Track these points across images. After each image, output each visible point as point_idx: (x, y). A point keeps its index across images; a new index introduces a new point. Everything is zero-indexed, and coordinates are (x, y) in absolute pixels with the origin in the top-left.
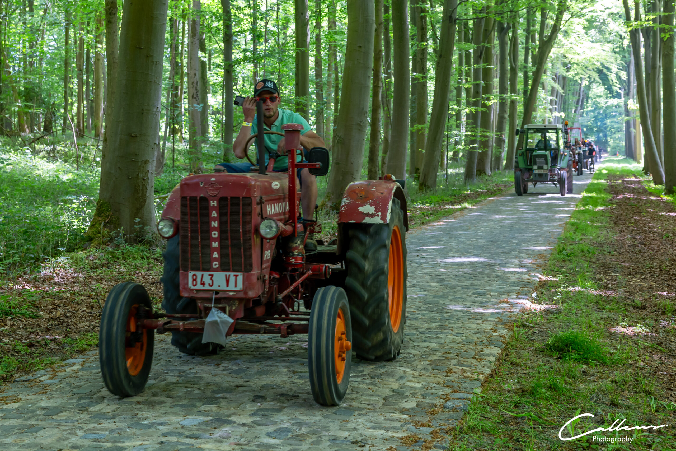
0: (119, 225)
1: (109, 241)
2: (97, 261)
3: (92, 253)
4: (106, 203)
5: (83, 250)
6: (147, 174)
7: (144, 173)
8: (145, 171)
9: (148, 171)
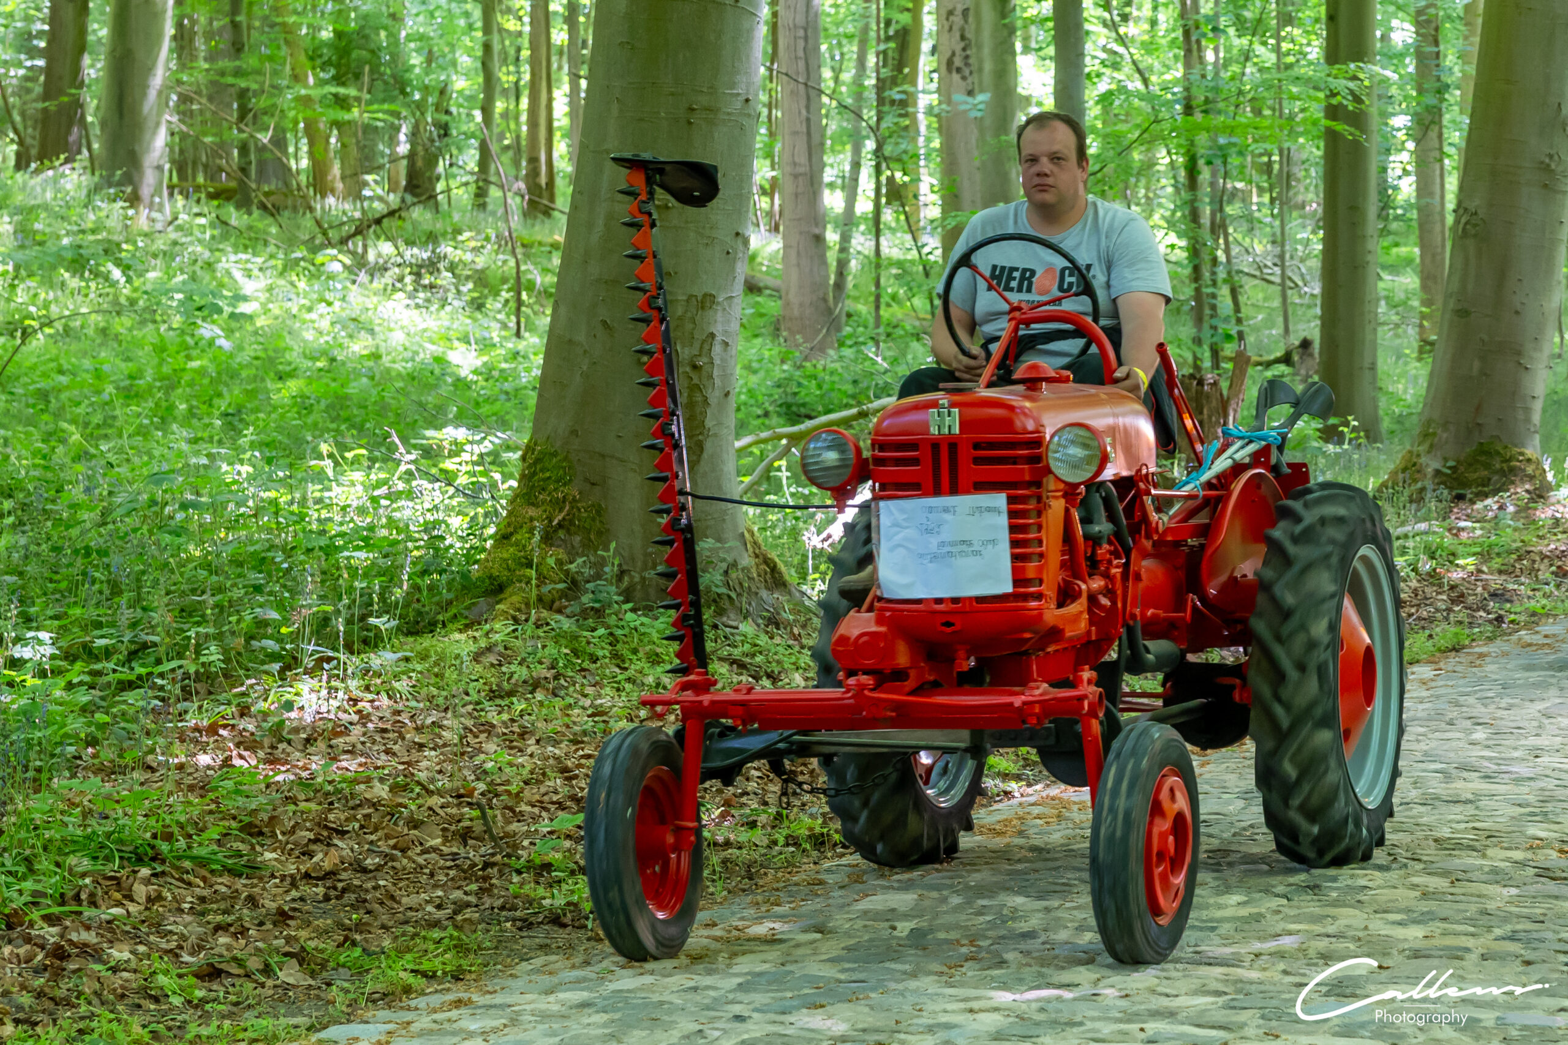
0: (604, 536)
1: (563, 594)
2: (513, 668)
3: (497, 637)
4: (555, 454)
5: (467, 627)
6: (706, 347)
7: (697, 345)
8: (699, 336)
9: (712, 336)
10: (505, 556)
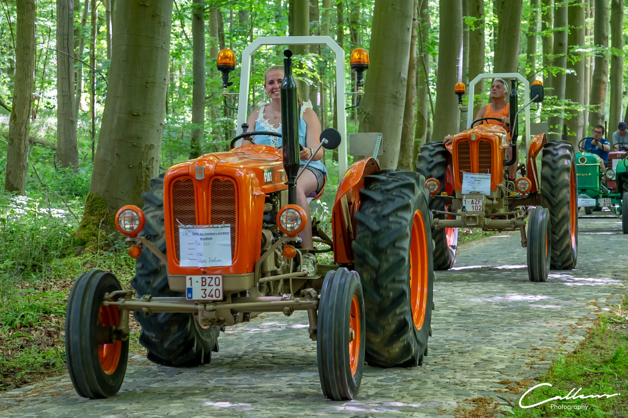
1: (106, 245)
6: (151, 162)
7: (148, 161)
8: (149, 158)
9: (153, 158)
10: (85, 232)
